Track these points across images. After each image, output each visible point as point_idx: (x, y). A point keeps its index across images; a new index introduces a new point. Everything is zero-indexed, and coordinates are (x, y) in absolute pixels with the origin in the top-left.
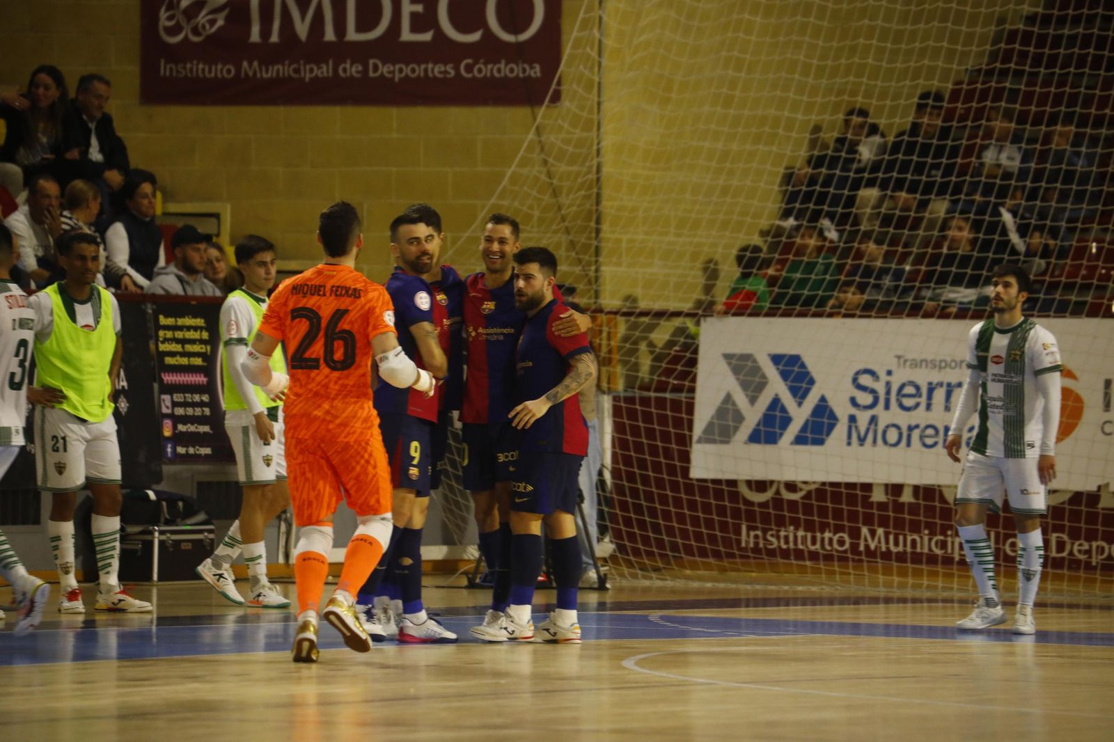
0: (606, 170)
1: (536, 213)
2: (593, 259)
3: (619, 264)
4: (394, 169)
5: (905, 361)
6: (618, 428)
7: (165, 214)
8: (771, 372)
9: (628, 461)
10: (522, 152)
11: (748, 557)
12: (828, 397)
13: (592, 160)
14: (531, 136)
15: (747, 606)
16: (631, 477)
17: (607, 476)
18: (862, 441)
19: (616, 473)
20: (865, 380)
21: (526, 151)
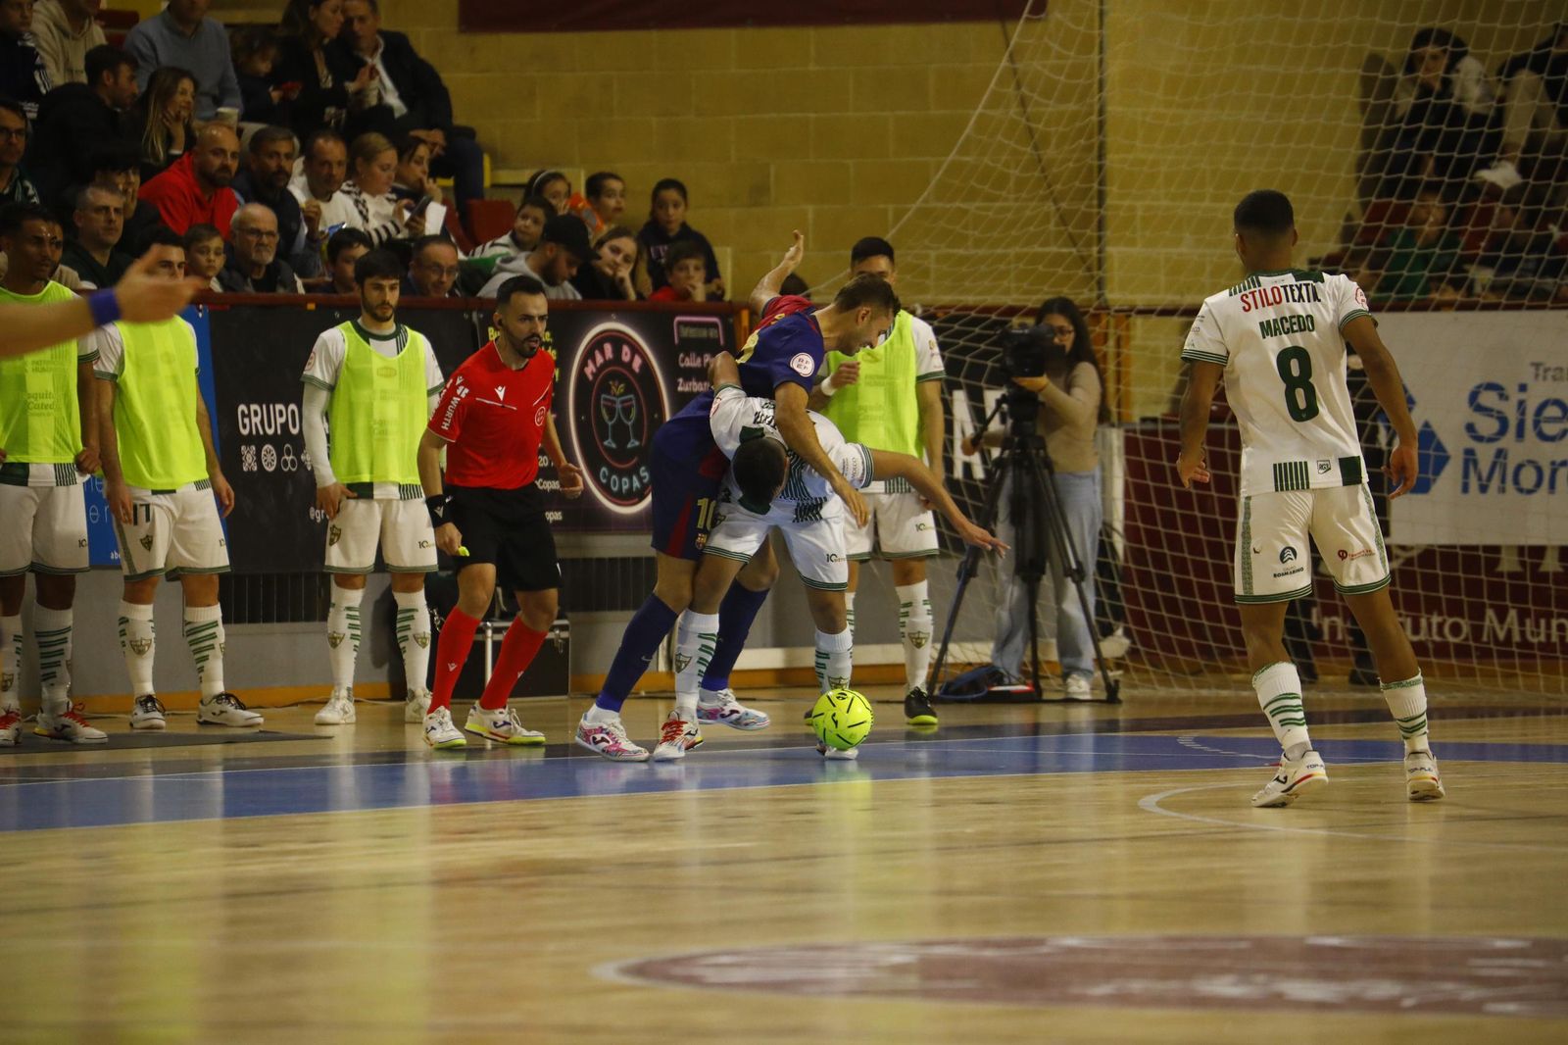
0: (1109, 108)
1: (1014, 172)
2: (1095, 234)
3: (1132, 242)
4: (812, 115)
5: (1546, 370)
6: (1133, 469)
7: (495, 186)
9: (1148, 515)
10: (992, 85)
12: (1436, 424)
13: (1093, 96)
14: (1004, 63)
15: (1321, 722)
16: (1154, 538)
17: (1119, 543)
18: (1483, 489)
19: (1131, 533)
20: (1488, 399)
21: (996, 85)
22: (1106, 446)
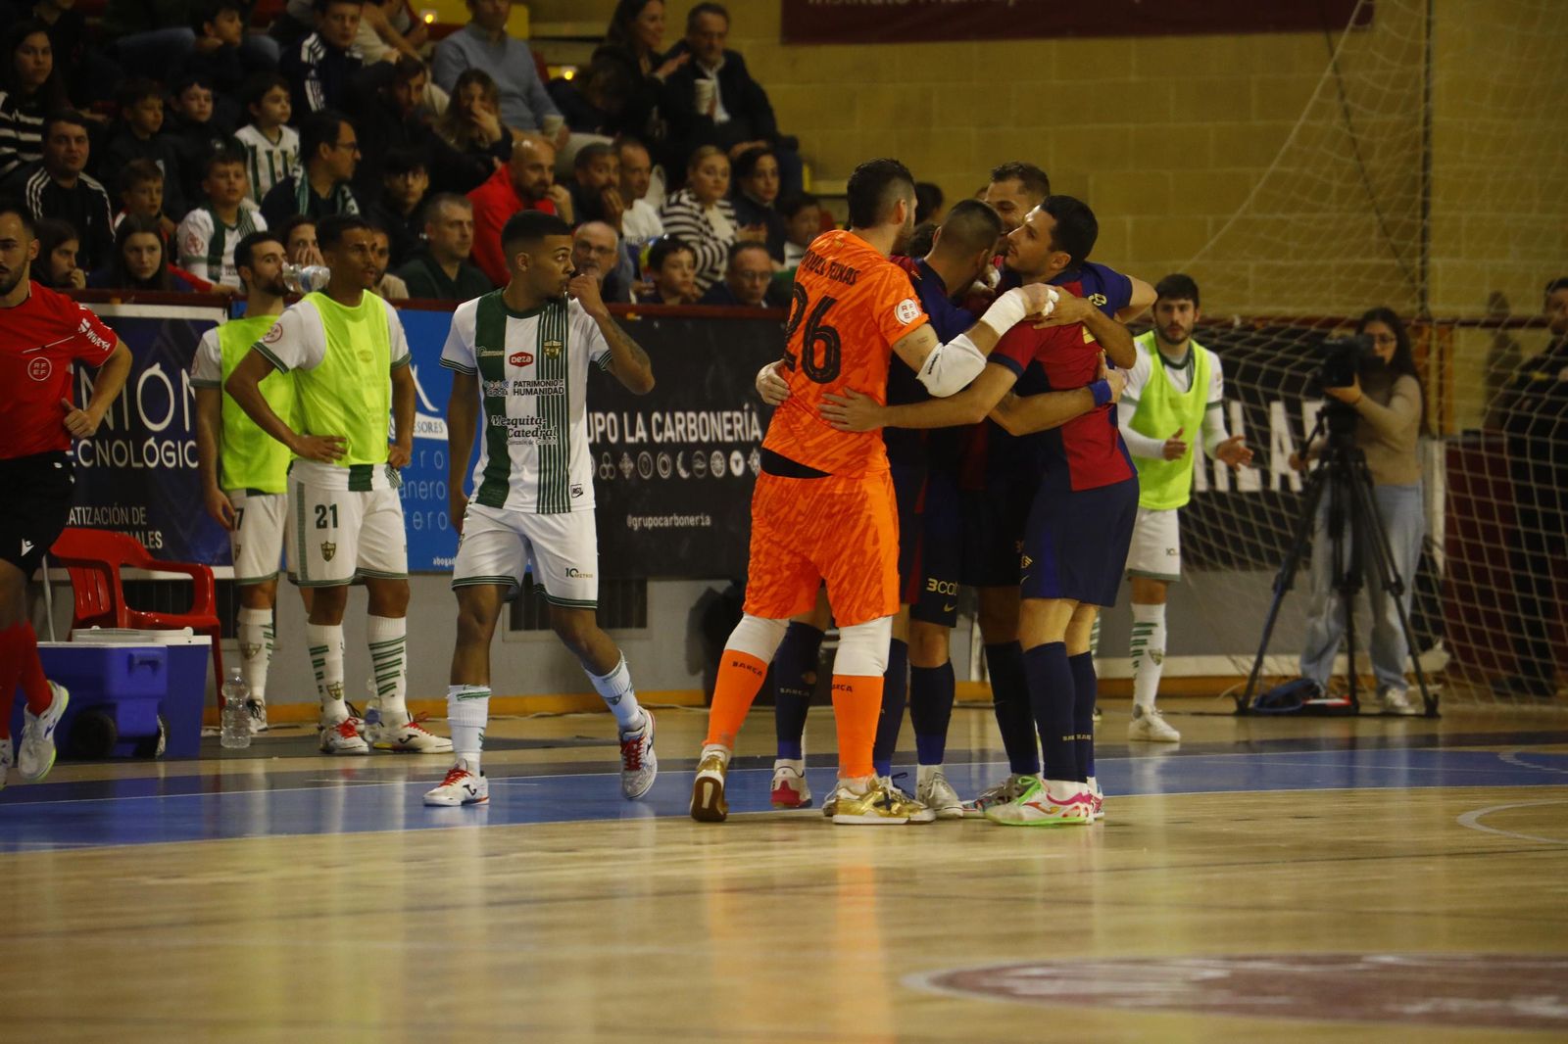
0: (1438, 119)
1: (1336, 183)
2: (1418, 245)
3: (1456, 254)
4: (1132, 126)
6: (1454, 482)
9: (1469, 529)
10: (1315, 96)
13: (1419, 106)
14: (1328, 73)
16: (1475, 553)
17: (1440, 556)
19: (1451, 547)
21: (1320, 95)
22: (1426, 458)
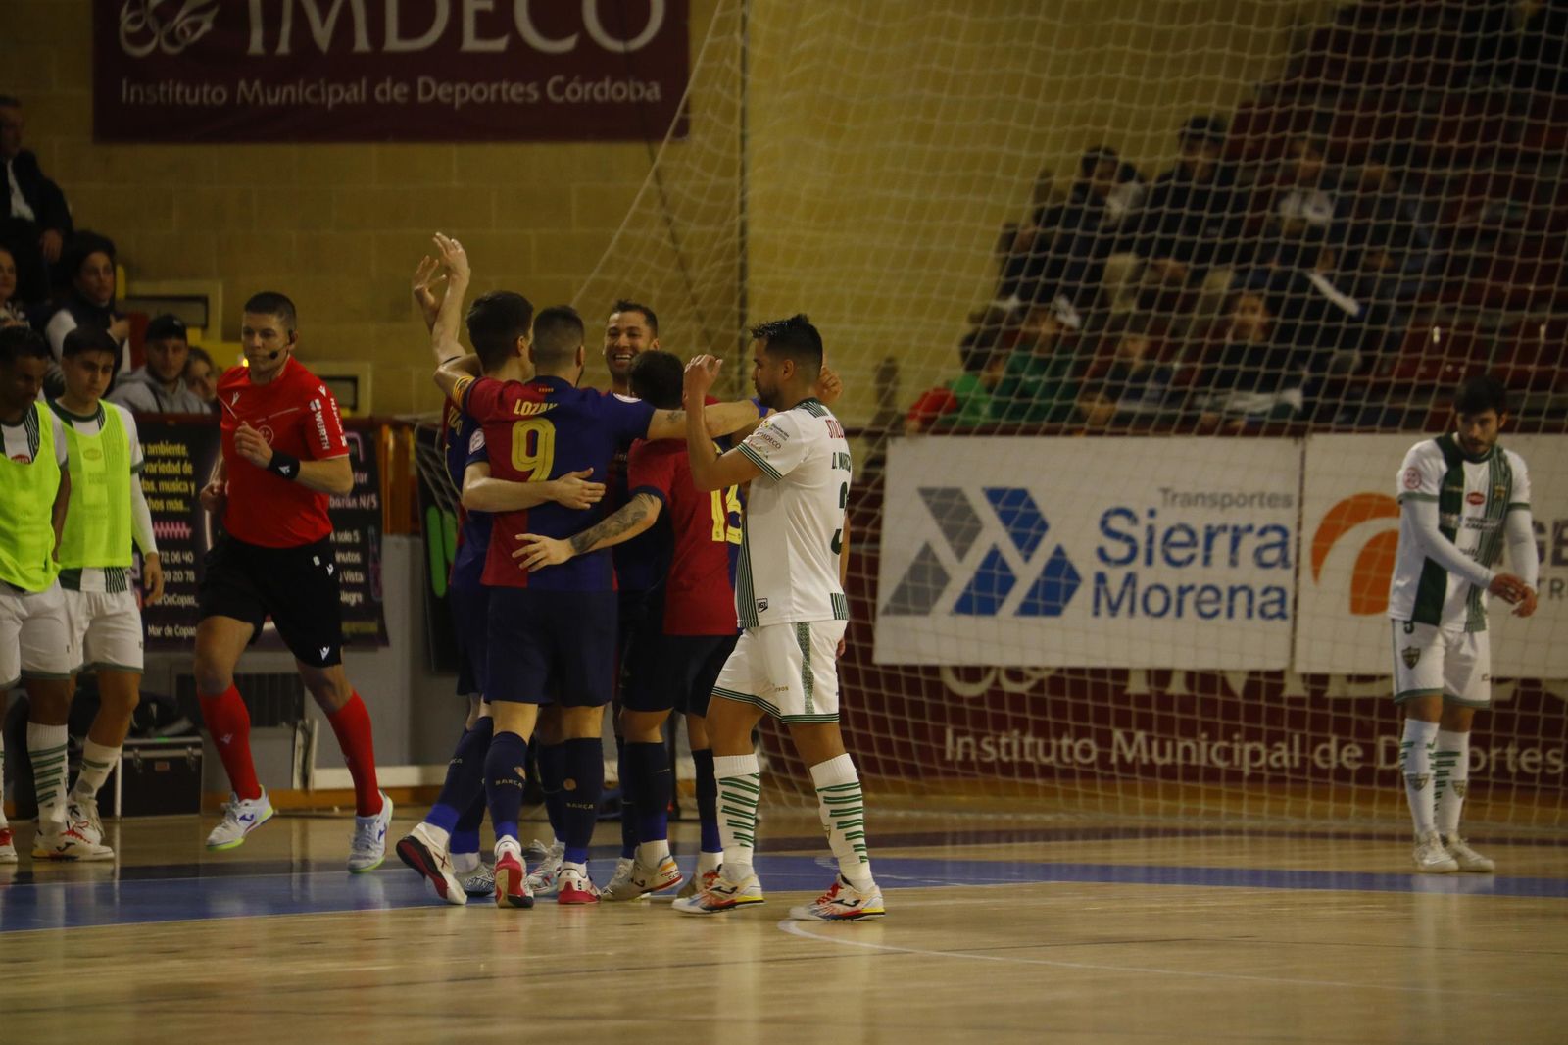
0: (753, 231)
2: (736, 356)
5: (1175, 496)
7: (130, 298)
8: (986, 512)
10: (634, 208)
11: (955, 774)
12: (1068, 548)
13: (734, 217)
14: (648, 182)
15: (954, 842)
18: (1114, 609)
20: (1119, 524)
21: (640, 205)
